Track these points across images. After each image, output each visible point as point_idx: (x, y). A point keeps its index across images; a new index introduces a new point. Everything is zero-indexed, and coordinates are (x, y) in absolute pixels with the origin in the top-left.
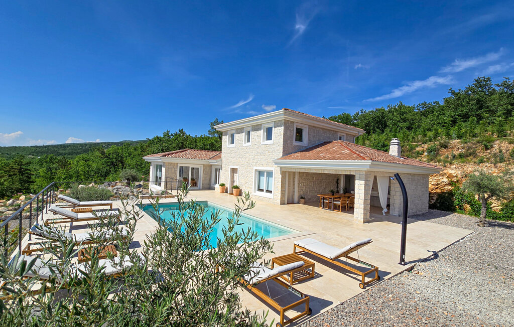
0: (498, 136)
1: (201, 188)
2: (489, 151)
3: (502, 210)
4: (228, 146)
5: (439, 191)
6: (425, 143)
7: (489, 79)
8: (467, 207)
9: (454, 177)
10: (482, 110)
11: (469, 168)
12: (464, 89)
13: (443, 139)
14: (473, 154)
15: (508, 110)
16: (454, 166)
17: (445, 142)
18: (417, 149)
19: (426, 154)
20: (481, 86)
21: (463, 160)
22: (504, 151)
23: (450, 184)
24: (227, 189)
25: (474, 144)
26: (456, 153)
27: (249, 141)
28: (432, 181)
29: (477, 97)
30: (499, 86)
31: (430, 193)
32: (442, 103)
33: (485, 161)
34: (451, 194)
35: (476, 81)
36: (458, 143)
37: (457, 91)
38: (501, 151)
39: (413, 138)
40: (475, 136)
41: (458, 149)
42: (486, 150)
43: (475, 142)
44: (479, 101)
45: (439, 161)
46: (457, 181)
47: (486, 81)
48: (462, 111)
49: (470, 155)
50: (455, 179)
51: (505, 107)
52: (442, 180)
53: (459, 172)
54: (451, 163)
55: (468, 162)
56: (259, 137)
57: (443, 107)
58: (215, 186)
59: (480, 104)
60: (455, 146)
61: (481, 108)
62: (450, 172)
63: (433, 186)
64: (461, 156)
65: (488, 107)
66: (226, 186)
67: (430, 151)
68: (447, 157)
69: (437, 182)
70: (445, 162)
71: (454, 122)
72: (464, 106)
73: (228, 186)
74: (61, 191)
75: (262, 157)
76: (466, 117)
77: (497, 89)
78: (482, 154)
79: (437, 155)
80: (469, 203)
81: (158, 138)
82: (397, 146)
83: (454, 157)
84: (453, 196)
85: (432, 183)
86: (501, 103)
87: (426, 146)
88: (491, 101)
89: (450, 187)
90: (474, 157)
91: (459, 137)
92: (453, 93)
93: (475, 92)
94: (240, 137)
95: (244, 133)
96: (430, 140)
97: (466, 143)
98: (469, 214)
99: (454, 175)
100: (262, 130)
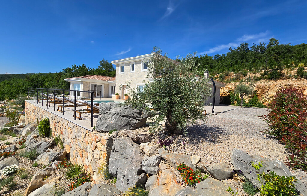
0: (249, 71)
1: (103, 97)
2: (245, 77)
3: (249, 102)
4: (120, 73)
5: (224, 95)
6: (218, 73)
7: (247, 44)
8: (236, 102)
9: (231, 89)
10: (244, 59)
11: (237, 84)
12: (236, 48)
13: (227, 72)
14: (239, 79)
15: (254, 59)
16: (231, 84)
17: (227, 73)
18: (215, 76)
19: (219, 78)
20: (243, 47)
21: (235, 81)
22: (251, 77)
23: (229, 92)
24: (120, 97)
25: (239, 74)
26: (232, 78)
27: (133, 70)
28: (222, 91)
29: (242, 52)
30: (251, 48)
31: (220, 97)
32: (226, 55)
33: (243, 81)
34: (229, 96)
35: (242, 44)
36: (233, 73)
37: (233, 49)
38: (250, 77)
39: (213, 71)
40: (240, 70)
41: (233, 76)
42: (244, 77)
43: (240, 73)
44: (242, 55)
45: (224, 82)
46: (232, 91)
47: (246, 45)
48: (235, 60)
49: (238, 79)
50: (231, 90)
51: (253, 58)
52: (226, 90)
53: (233, 87)
54: (230, 83)
55: (236, 82)
56: (140, 67)
57: (226, 57)
58: (112, 96)
59: (243, 56)
60: (231, 75)
61: (243, 58)
62: (229, 86)
63: (222, 93)
64: (234, 79)
65: (246, 58)
66: (119, 95)
67: (220, 77)
68: (228, 80)
69: (223, 91)
70: (227, 82)
71: (231, 65)
72: (236, 57)
73: (120, 95)
74: (7, 100)
75: (141, 78)
76: (236, 62)
77: (250, 49)
78: (243, 78)
79: (224, 79)
80: (236, 100)
81: (69, 69)
82: (207, 73)
83: (231, 80)
84: (230, 97)
85: (221, 92)
86: (252, 56)
87: (219, 75)
88: (248, 55)
89: (229, 94)
90: (239, 80)
91: (233, 71)
92: (231, 50)
93: (241, 50)
94: (128, 68)
95: (130, 66)
96: (221, 73)
97: (236, 73)
98: (236, 105)
99: (231, 88)
100: (142, 64)
